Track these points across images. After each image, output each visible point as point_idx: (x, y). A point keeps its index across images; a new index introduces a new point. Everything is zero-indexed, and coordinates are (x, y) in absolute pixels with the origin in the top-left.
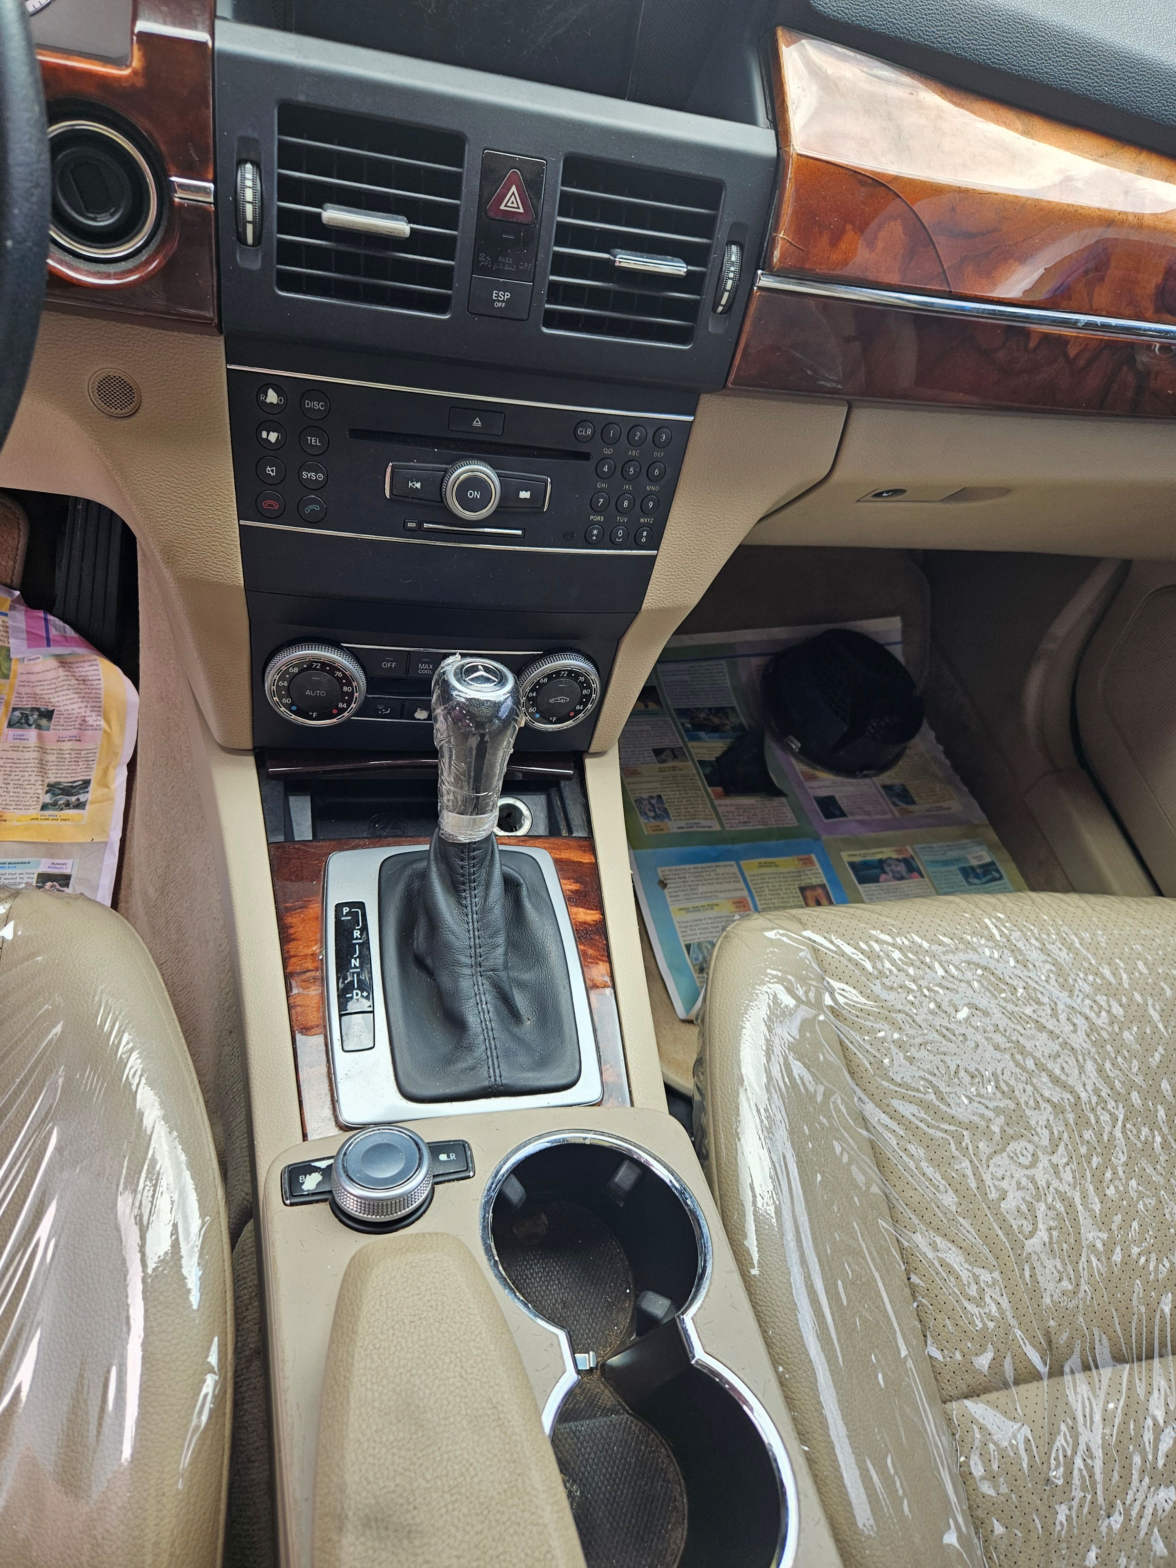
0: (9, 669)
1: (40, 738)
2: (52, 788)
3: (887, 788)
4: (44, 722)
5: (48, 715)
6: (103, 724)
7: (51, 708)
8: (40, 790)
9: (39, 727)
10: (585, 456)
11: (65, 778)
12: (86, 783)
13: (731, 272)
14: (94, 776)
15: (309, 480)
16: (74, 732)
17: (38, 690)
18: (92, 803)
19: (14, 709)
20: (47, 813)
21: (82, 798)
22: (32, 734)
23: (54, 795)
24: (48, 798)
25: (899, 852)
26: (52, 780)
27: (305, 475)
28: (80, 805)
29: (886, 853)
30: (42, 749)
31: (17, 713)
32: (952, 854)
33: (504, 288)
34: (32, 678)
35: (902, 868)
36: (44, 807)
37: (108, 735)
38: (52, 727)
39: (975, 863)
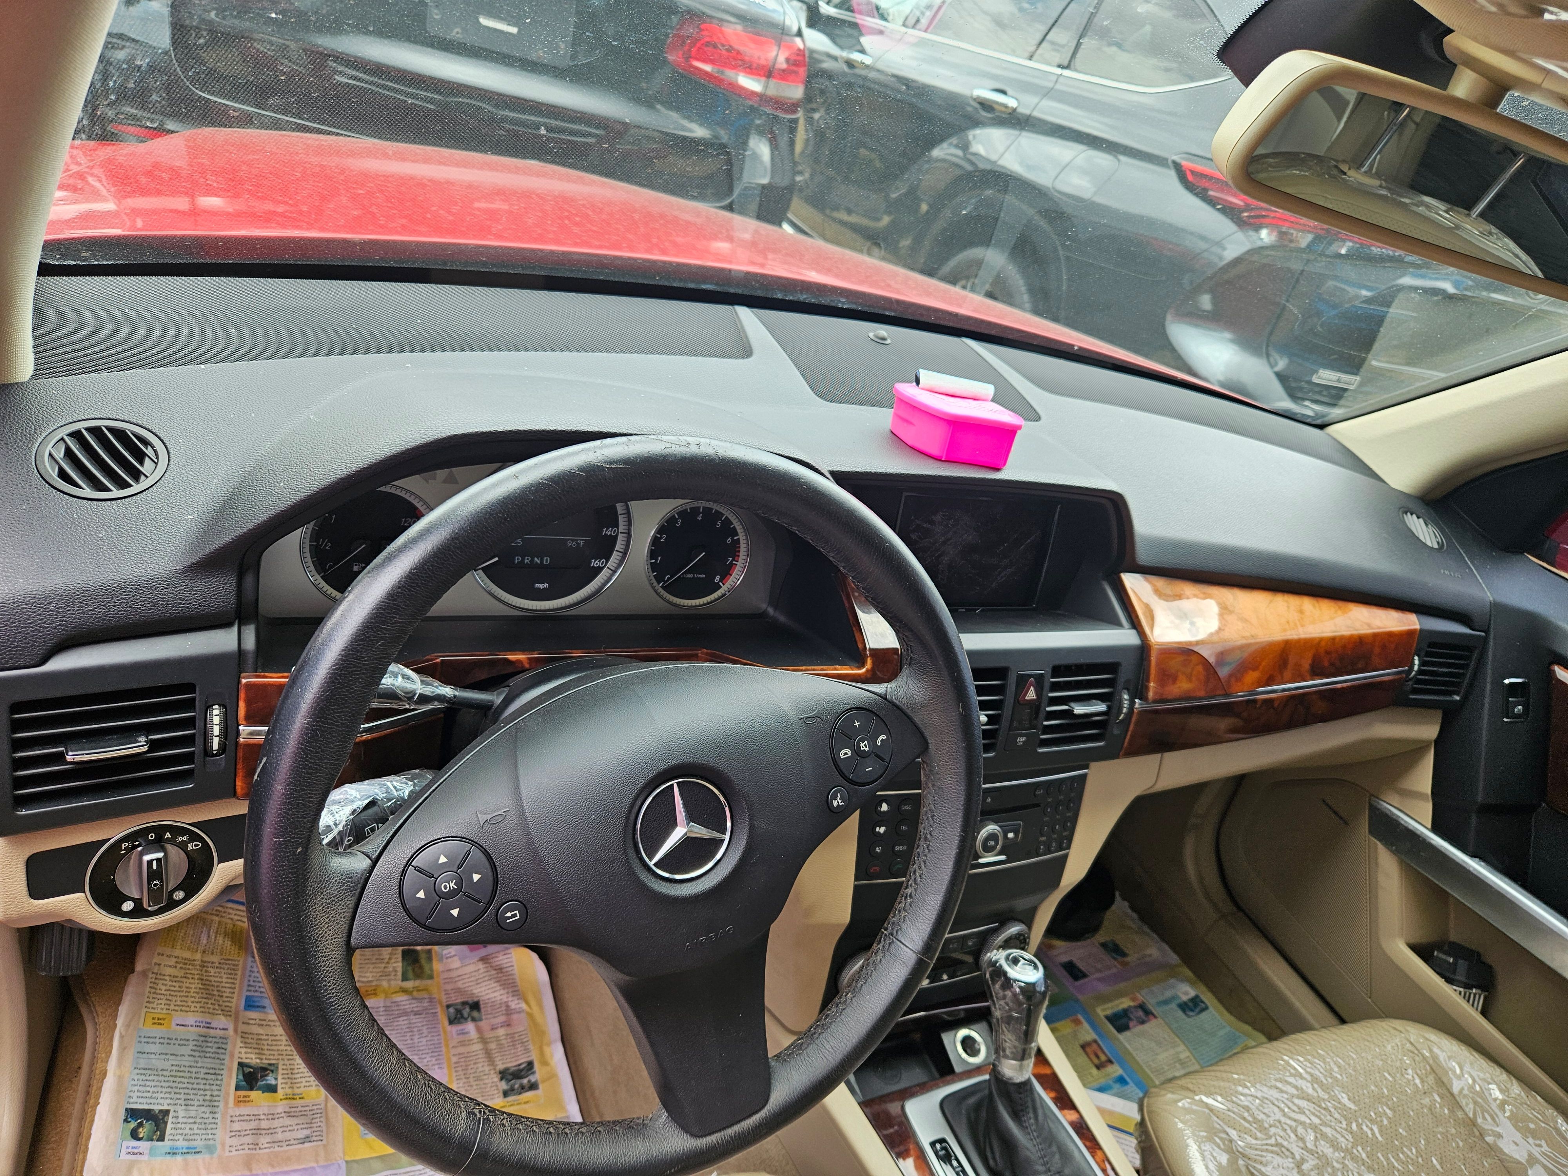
0: (431, 970)
1: (479, 1030)
2: (504, 1075)
3: (1104, 945)
4: (475, 1014)
5: (476, 1006)
6: (524, 1006)
7: (476, 1000)
8: (496, 1079)
9: (474, 1020)
10: (1038, 805)
11: (512, 1063)
12: (530, 1064)
13: (1126, 704)
14: (534, 1056)
15: (899, 851)
16: (502, 1019)
17: (460, 985)
18: (543, 1081)
19: (448, 1006)
20: (511, 1098)
21: (533, 1079)
22: (470, 1027)
23: (508, 1081)
24: (504, 1085)
25: (1134, 999)
26: (501, 1067)
27: (897, 848)
28: (533, 1086)
29: (1125, 1003)
30: (483, 1040)
31: (451, 1010)
32: (1168, 994)
33: (1021, 735)
34: (454, 974)
35: (1140, 1013)
36: (506, 1094)
37: (530, 1016)
38: (484, 1017)
39: (1185, 998)
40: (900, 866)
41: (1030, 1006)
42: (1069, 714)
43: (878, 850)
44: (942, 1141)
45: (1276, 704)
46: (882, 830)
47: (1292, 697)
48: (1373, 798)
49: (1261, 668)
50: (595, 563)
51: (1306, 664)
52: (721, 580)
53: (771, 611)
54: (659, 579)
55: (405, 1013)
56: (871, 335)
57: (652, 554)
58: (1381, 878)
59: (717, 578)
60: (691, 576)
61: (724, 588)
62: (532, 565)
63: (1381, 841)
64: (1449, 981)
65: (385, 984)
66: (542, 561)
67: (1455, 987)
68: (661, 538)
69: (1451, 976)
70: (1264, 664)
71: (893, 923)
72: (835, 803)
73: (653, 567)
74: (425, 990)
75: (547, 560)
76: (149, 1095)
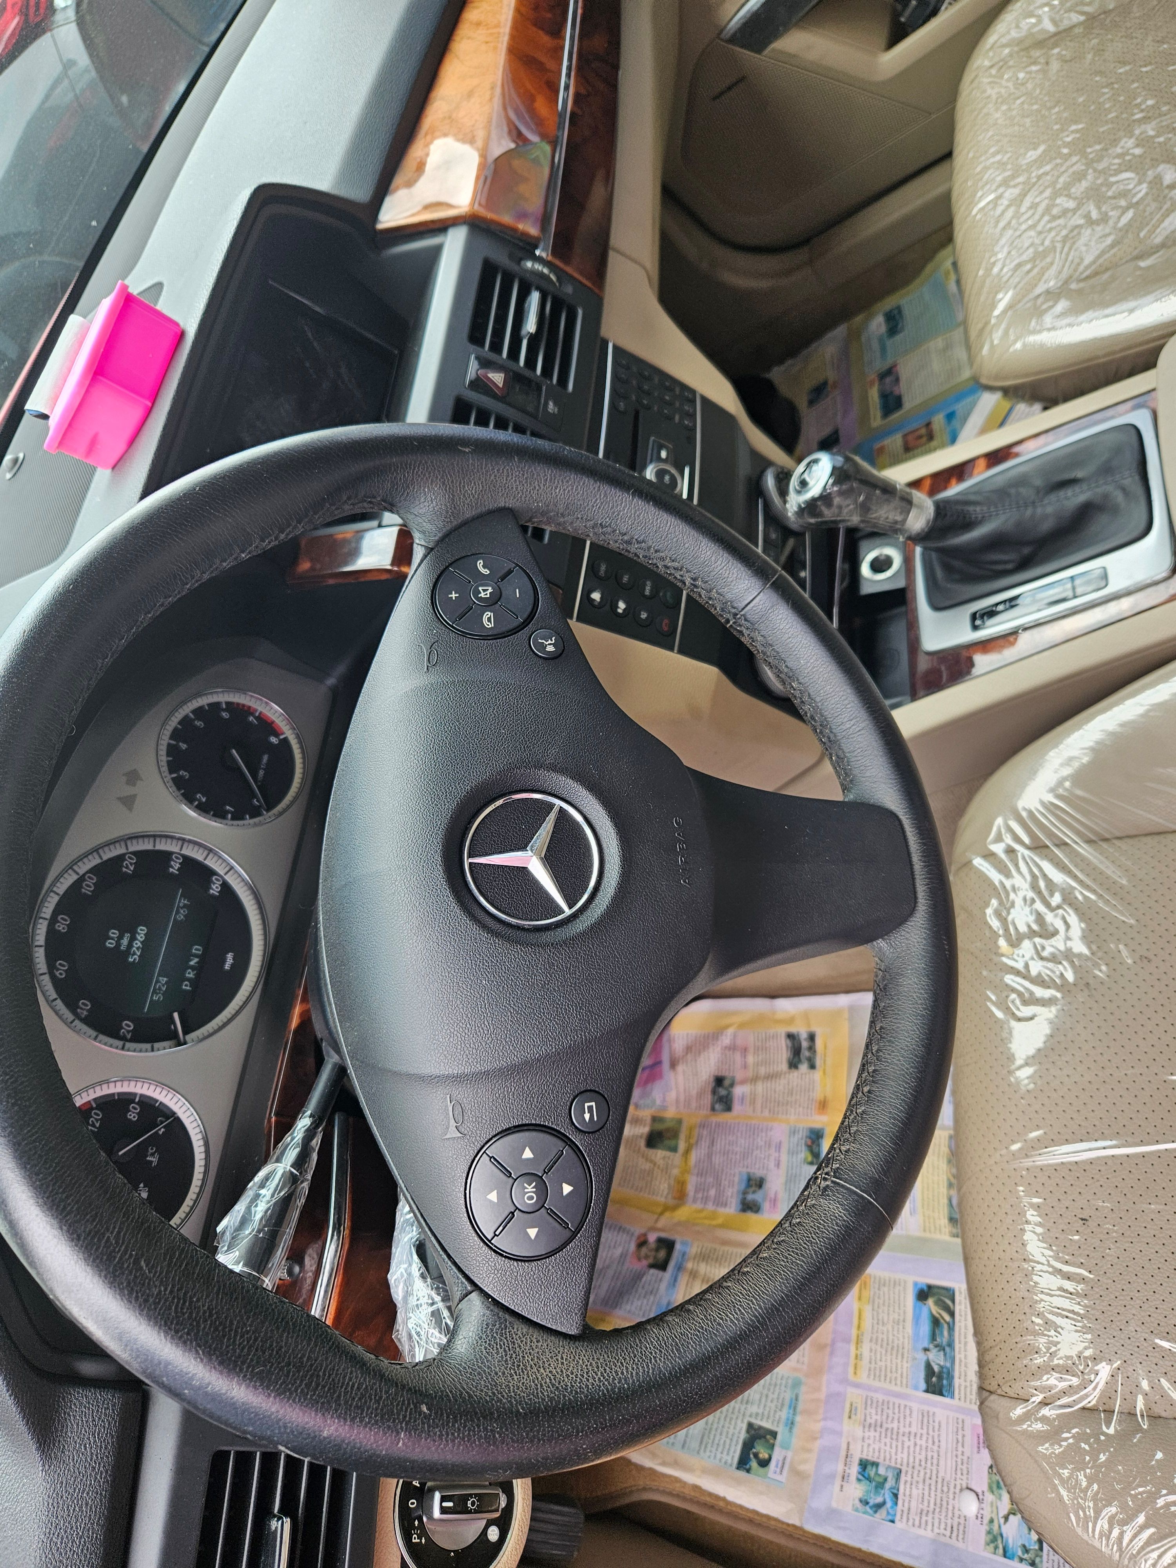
0: (672, 1119)
1: (743, 1082)
2: (793, 1064)
3: (811, 403)
4: (727, 1083)
5: (719, 1081)
6: (730, 1031)
7: (712, 1079)
8: (795, 1074)
9: (732, 1085)
10: (637, 413)
11: (783, 1054)
12: (791, 1036)
13: (538, 267)
14: (782, 1030)
15: (651, 591)
16: (738, 1057)
17: (694, 1092)
18: (809, 1025)
19: (713, 1109)
20: (818, 1062)
21: (804, 1036)
22: (738, 1091)
23: (800, 1061)
24: (804, 1067)
25: (872, 384)
26: (784, 1066)
27: (647, 592)
28: (812, 1037)
29: (874, 394)
30: (755, 1079)
31: (717, 1106)
32: (875, 345)
33: (546, 404)
34: (682, 1098)
35: (888, 380)
36: (812, 1066)
37: (742, 1026)
38: (731, 1074)
39: (883, 329)
40: (669, 594)
41: (856, 479)
42: (534, 340)
43: (644, 615)
44: (974, 617)
45: (583, 91)
46: (622, 605)
47: (579, 69)
48: (722, 36)
49: (533, 91)
50: (215, 889)
51: (545, 39)
52: (277, 735)
53: (331, 681)
54: (255, 813)
55: (710, 1156)
56: (8, 476)
57: (220, 815)
58: (812, 56)
59: (274, 740)
60: (261, 773)
61: (289, 733)
62: (199, 969)
63: (770, 42)
64: (934, 13)
65: (675, 1172)
66: (196, 956)
67: (943, 8)
68: (199, 800)
69: (931, 7)
70: (529, 86)
71: (723, 610)
72: (551, 649)
73: (238, 816)
74: (691, 1129)
75: (197, 949)
76: (728, 1441)
